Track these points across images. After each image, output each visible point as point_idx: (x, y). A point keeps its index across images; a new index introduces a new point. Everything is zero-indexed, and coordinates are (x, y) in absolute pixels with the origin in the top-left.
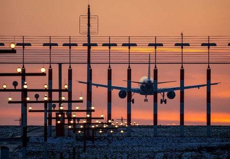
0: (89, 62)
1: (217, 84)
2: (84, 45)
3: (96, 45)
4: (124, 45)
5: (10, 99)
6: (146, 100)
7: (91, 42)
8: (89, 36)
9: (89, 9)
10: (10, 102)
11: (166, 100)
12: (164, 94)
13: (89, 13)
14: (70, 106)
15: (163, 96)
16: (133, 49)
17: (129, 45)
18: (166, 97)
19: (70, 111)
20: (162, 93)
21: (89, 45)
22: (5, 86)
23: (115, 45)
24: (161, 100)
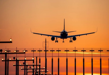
0: (46, 57)
1: (94, 33)
2: (44, 51)
3: (48, 51)
4: (57, 51)
5: (22, 68)
6: (63, 42)
7: (46, 50)
8: (46, 48)
9: (46, 40)
10: (22, 69)
11: (72, 41)
12: (71, 38)
13: (46, 41)
14: (40, 70)
15: (71, 39)
16: (60, 52)
17: (59, 51)
18: (72, 40)
19: (40, 72)
20: (70, 38)
21: (46, 51)
22: (20, 64)
23: (54, 51)
24: (70, 41)
